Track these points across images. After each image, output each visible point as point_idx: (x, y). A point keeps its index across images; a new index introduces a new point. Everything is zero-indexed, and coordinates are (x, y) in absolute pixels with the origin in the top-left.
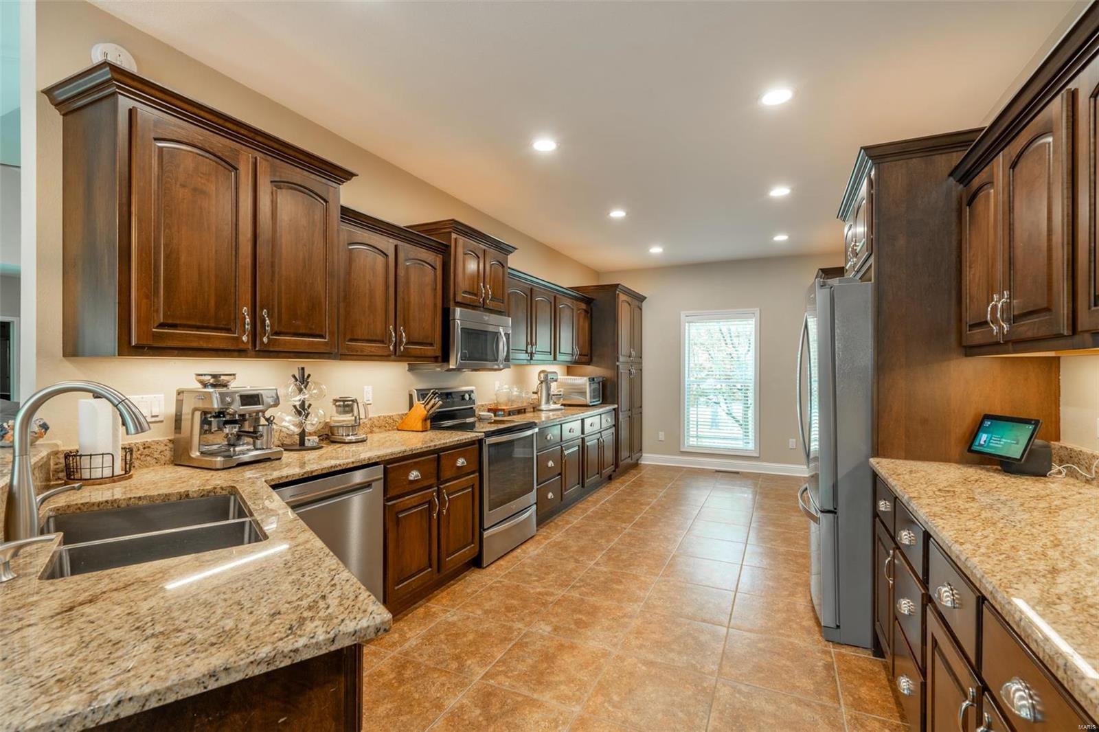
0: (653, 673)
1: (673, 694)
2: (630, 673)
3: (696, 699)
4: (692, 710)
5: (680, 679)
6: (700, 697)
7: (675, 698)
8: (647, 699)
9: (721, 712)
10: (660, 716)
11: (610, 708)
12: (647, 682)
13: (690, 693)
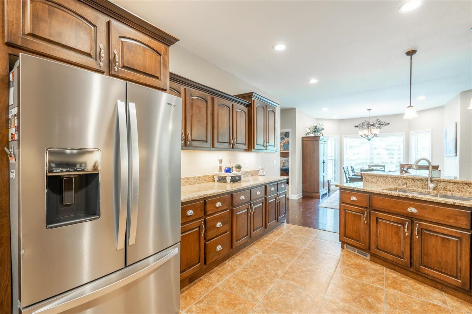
0: (289, 310)
1: (282, 298)
2: (301, 311)
3: (273, 295)
4: (277, 291)
5: (277, 304)
6: (271, 295)
7: (282, 296)
8: (294, 297)
9: (266, 289)
10: (291, 290)
11: (311, 295)
12: (293, 305)
13: (274, 298)
